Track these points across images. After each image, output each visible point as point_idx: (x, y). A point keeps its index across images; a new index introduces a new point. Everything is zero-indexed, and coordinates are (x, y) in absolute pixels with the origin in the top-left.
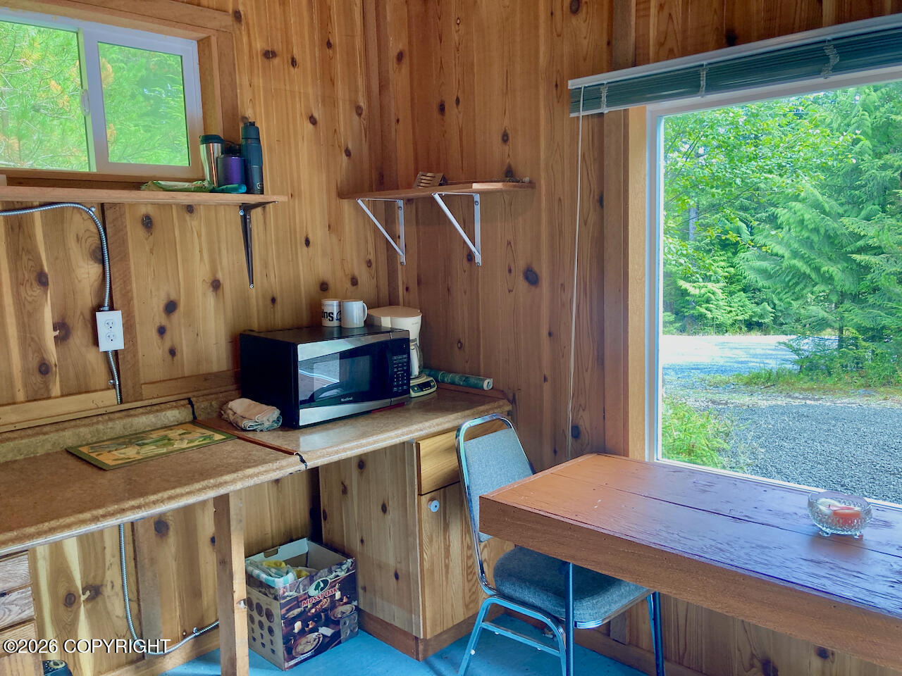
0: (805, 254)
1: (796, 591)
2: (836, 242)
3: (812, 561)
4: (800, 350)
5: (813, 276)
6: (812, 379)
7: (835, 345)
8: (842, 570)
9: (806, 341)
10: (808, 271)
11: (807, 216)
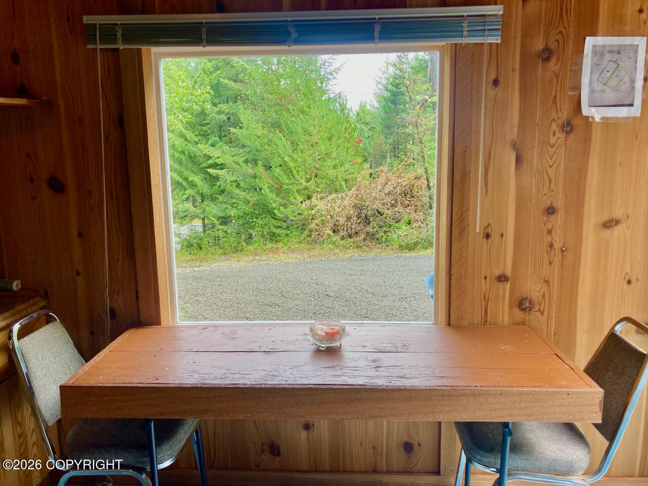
0: (178, 168)
1: (333, 389)
2: (195, 161)
3: (328, 367)
4: (180, 234)
5: (184, 183)
6: (190, 253)
7: (201, 229)
8: (347, 368)
9: (184, 228)
10: (181, 180)
11: (176, 143)
